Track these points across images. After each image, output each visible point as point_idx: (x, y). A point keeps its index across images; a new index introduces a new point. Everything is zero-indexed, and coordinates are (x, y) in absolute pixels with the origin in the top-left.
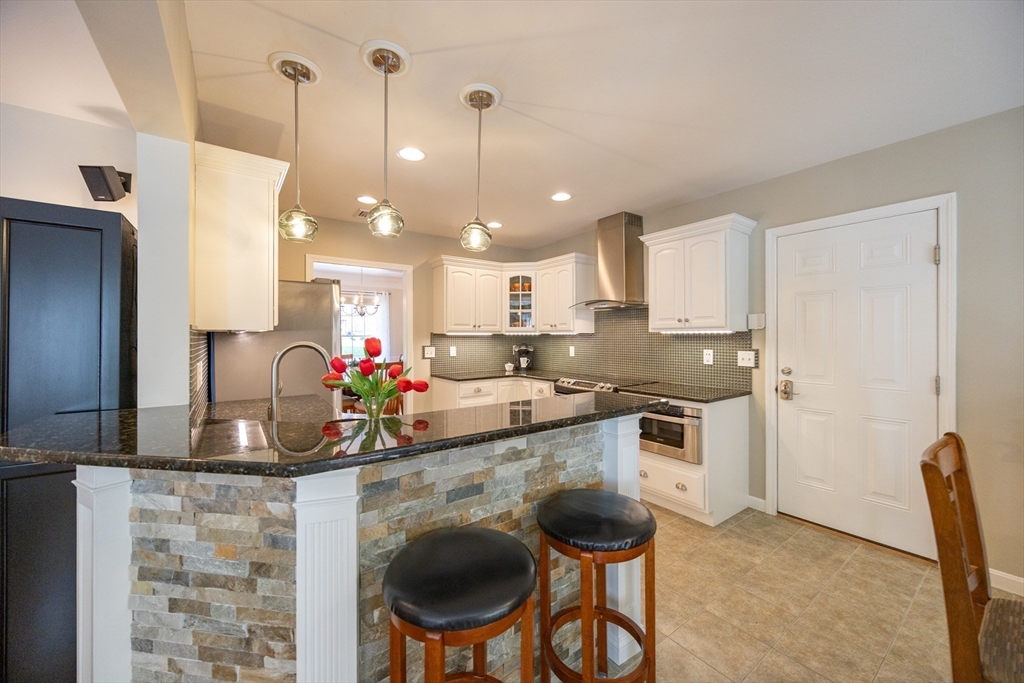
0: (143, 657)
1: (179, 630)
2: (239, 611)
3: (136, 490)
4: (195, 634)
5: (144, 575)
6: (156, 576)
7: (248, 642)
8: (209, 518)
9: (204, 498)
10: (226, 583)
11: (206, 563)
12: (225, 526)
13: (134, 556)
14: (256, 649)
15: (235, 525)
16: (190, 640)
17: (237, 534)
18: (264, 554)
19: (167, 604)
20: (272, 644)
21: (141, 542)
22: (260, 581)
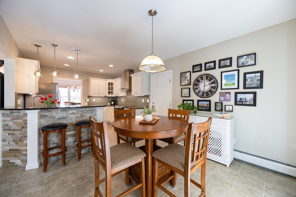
0: (4, 143)
1: (10, 138)
2: (20, 134)
3: (3, 117)
4: (12, 138)
5: (4, 130)
6: (6, 130)
7: (21, 138)
8: (15, 120)
9: (14, 117)
10: (18, 130)
11: (14, 127)
12: (18, 121)
13: (2, 127)
14: (22, 139)
15: (19, 121)
16: (12, 139)
17: (19, 123)
18: (23, 125)
19: (8, 134)
20: (25, 138)
21: (4, 125)
22: (23, 129)
